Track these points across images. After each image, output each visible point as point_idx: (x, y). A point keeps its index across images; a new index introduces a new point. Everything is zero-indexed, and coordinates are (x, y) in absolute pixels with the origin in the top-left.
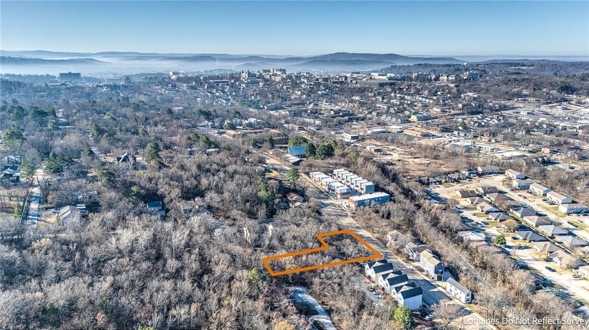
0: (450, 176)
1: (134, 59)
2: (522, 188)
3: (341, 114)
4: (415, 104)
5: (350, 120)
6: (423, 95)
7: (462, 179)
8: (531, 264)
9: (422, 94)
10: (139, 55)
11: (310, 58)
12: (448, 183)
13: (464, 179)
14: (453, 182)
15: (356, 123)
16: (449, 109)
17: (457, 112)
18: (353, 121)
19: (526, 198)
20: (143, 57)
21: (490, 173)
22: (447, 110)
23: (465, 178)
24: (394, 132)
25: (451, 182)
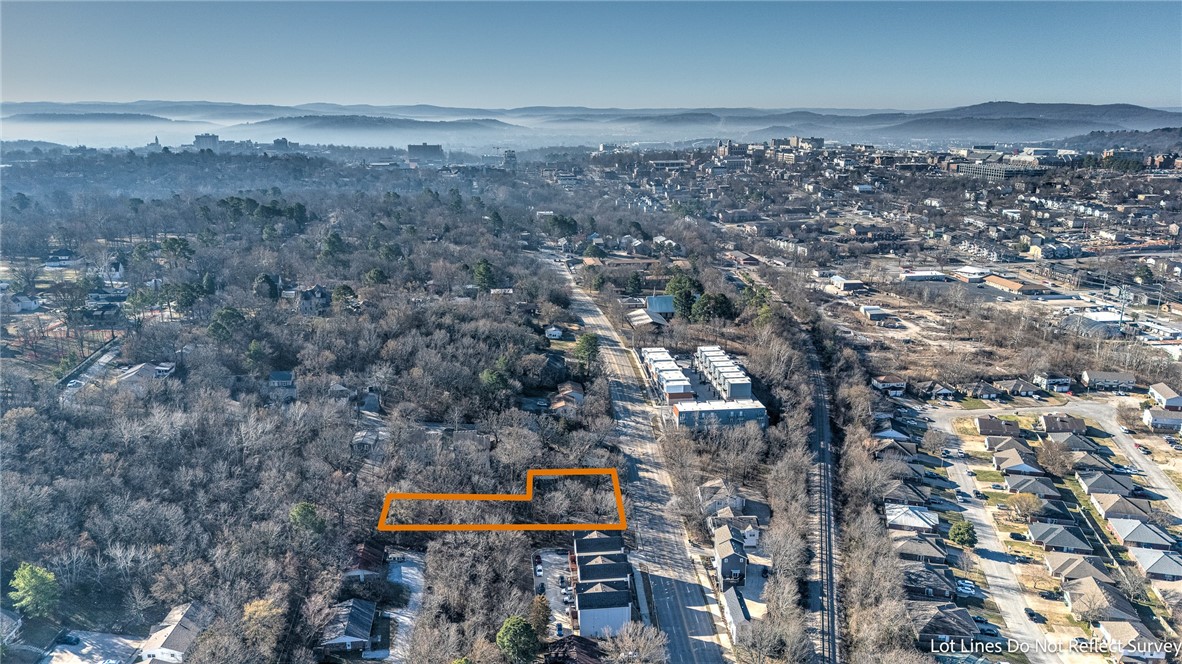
0: (996, 385)
1: (565, 121)
2: (1162, 430)
3: (870, 235)
4: (1060, 220)
5: (883, 249)
6: (1097, 202)
7: (1024, 393)
8: (1001, 596)
9: (1095, 198)
10: (582, 113)
11: (922, 115)
12: (979, 400)
13: (1027, 395)
14: (992, 399)
15: (893, 256)
16: (1142, 235)
17: (1159, 242)
18: (889, 252)
19: (1149, 453)
20: (588, 116)
21: (1110, 389)
22: (1138, 238)
23: (1030, 393)
24: (964, 280)
25: (989, 398)
